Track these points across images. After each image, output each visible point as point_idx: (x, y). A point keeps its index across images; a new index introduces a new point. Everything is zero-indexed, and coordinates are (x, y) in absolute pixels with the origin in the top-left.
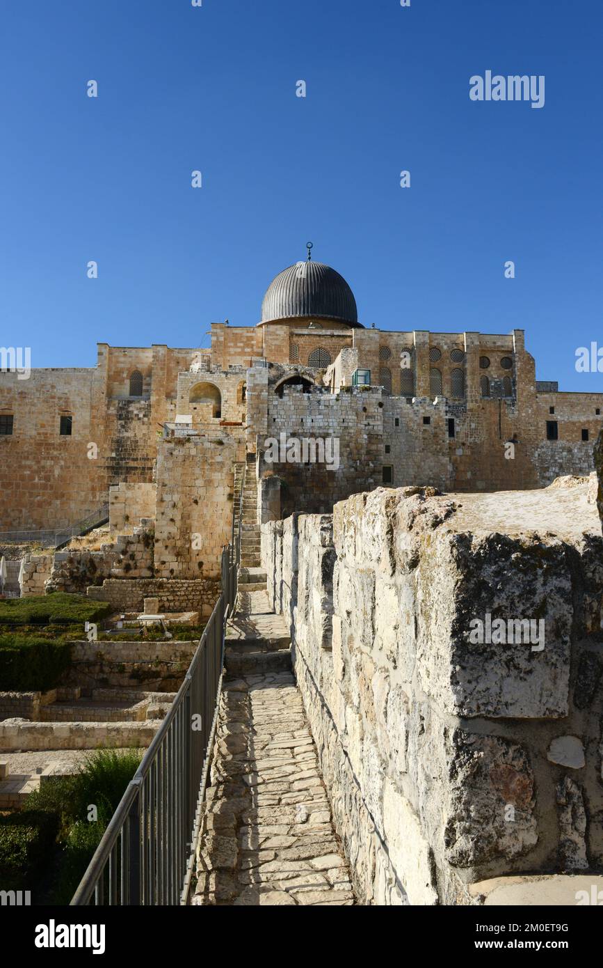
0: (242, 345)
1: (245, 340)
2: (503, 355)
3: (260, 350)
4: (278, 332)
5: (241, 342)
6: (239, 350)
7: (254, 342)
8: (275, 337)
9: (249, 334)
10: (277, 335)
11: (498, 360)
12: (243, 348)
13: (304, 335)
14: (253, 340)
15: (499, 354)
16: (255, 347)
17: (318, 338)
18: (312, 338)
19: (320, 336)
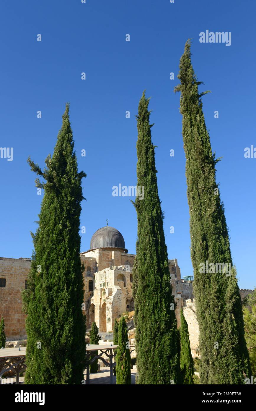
0: (105, 257)
1: (106, 255)
2: (172, 267)
3: (111, 260)
4: (118, 254)
5: (105, 256)
6: (105, 259)
7: (109, 257)
8: (117, 256)
9: (108, 254)
10: (117, 255)
11: (171, 268)
12: (106, 258)
13: (123, 255)
14: (109, 256)
15: (171, 266)
16: (109, 258)
17: (127, 257)
18: (125, 257)
19: (128, 256)
